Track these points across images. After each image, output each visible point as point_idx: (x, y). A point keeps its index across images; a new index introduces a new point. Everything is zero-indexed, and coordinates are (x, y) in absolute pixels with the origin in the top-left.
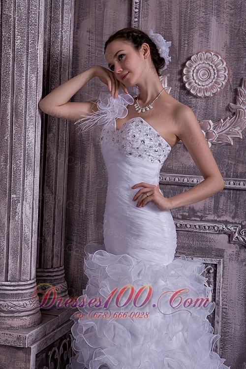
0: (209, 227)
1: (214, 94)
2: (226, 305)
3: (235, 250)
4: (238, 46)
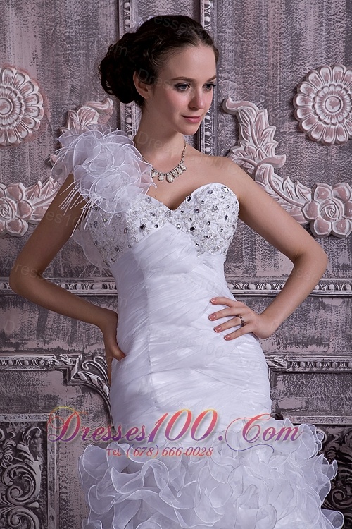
0: (30, 361)
1: (23, 139)
2: (66, 488)
3: (75, 395)
4: (56, 58)
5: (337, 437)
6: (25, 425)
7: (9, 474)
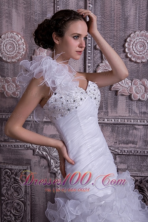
0: (21, 146)
1: (18, 60)
2: (34, 194)
3: (37, 159)
4: (30, 28)
5: (139, 181)
6: (18, 170)
7: (13, 187)
